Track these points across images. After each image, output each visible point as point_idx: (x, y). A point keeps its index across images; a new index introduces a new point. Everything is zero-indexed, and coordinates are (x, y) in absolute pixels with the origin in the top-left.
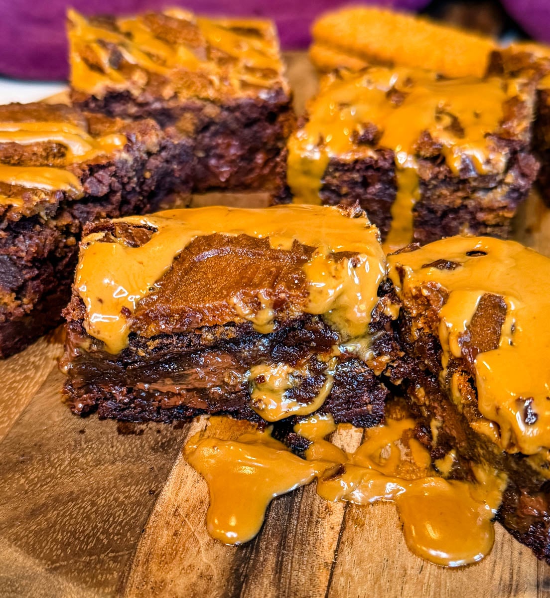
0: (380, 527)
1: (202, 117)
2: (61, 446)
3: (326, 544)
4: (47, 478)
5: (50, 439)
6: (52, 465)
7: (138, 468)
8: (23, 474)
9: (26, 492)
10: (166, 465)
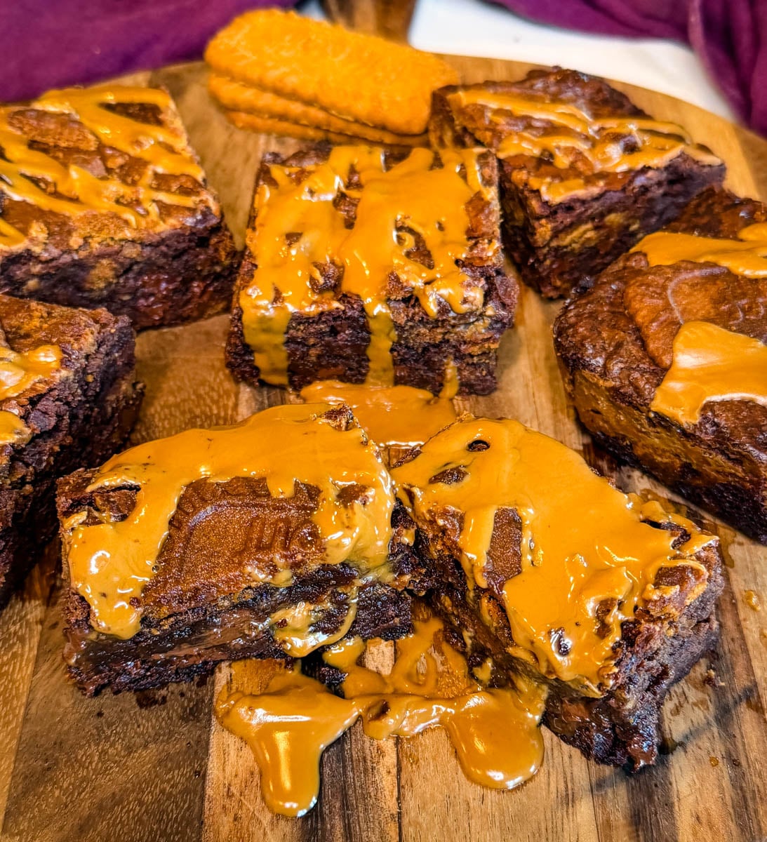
0: (434, 759)
1: (121, 260)
2: (84, 738)
3: (387, 793)
4: (82, 782)
5: (67, 733)
6: (82, 765)
7: (174, 746)
8: (55, 783)
9: (66, 806)
10: (202, 737)
